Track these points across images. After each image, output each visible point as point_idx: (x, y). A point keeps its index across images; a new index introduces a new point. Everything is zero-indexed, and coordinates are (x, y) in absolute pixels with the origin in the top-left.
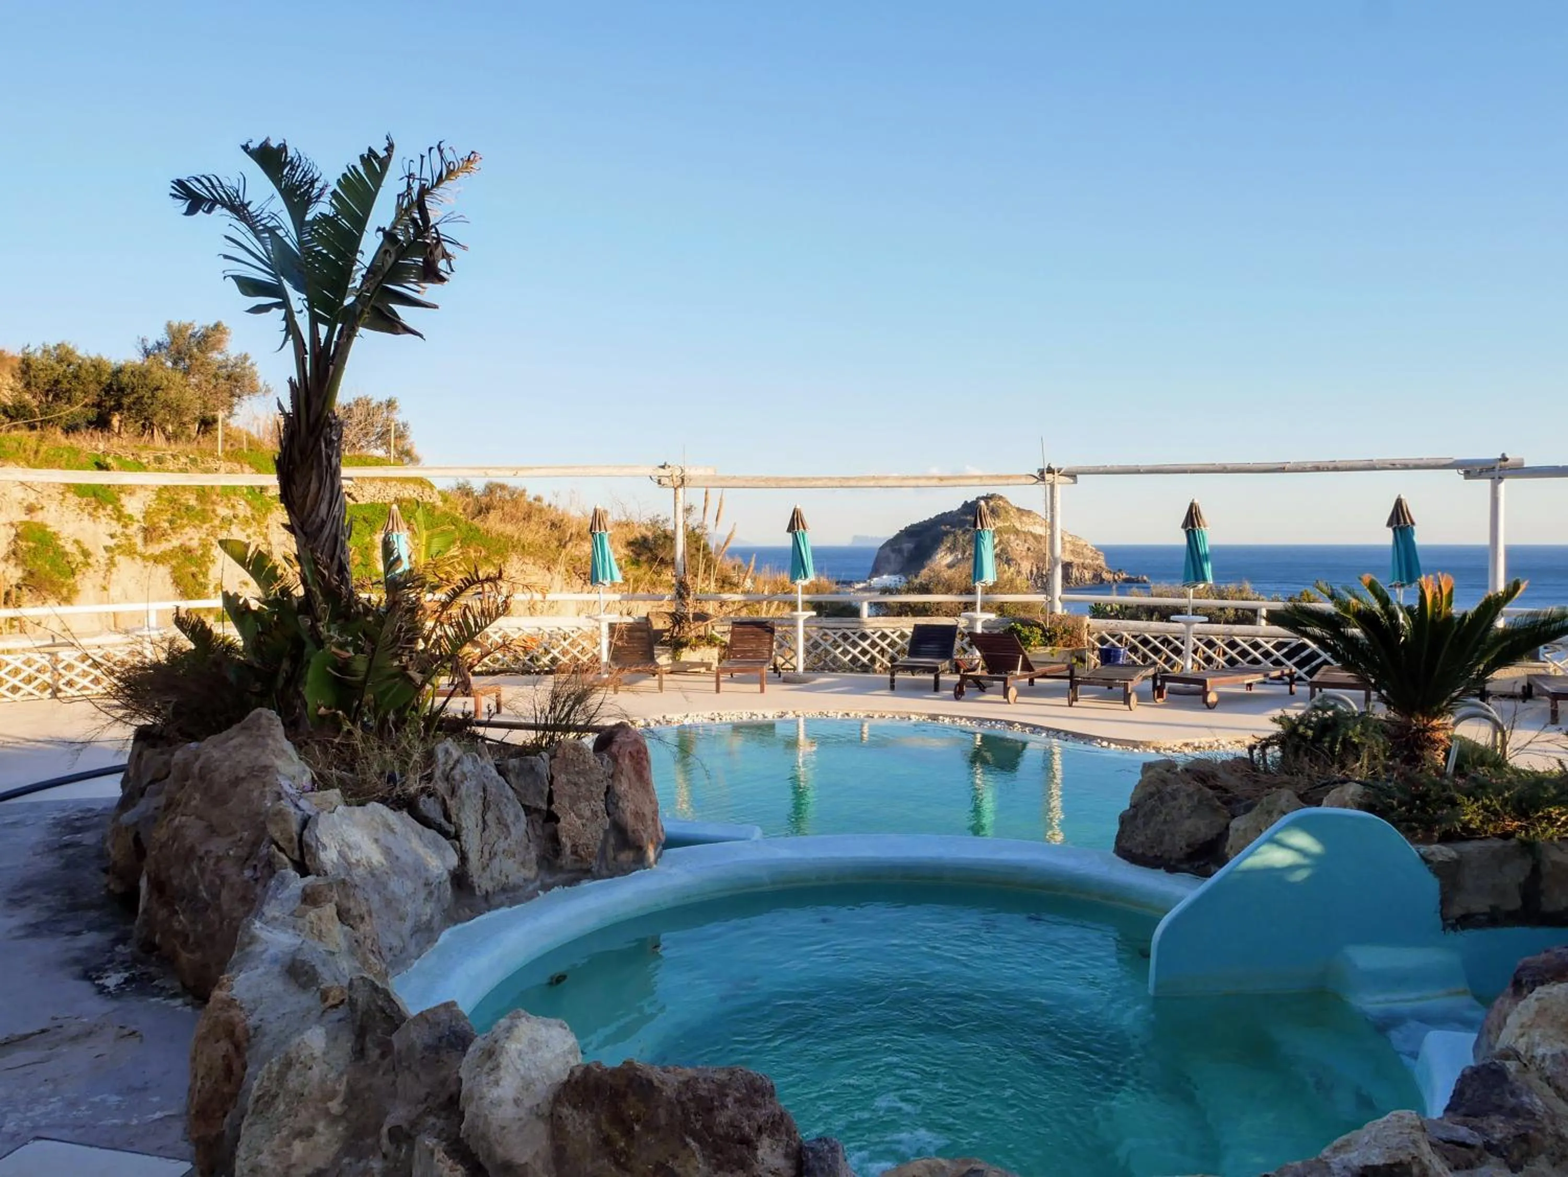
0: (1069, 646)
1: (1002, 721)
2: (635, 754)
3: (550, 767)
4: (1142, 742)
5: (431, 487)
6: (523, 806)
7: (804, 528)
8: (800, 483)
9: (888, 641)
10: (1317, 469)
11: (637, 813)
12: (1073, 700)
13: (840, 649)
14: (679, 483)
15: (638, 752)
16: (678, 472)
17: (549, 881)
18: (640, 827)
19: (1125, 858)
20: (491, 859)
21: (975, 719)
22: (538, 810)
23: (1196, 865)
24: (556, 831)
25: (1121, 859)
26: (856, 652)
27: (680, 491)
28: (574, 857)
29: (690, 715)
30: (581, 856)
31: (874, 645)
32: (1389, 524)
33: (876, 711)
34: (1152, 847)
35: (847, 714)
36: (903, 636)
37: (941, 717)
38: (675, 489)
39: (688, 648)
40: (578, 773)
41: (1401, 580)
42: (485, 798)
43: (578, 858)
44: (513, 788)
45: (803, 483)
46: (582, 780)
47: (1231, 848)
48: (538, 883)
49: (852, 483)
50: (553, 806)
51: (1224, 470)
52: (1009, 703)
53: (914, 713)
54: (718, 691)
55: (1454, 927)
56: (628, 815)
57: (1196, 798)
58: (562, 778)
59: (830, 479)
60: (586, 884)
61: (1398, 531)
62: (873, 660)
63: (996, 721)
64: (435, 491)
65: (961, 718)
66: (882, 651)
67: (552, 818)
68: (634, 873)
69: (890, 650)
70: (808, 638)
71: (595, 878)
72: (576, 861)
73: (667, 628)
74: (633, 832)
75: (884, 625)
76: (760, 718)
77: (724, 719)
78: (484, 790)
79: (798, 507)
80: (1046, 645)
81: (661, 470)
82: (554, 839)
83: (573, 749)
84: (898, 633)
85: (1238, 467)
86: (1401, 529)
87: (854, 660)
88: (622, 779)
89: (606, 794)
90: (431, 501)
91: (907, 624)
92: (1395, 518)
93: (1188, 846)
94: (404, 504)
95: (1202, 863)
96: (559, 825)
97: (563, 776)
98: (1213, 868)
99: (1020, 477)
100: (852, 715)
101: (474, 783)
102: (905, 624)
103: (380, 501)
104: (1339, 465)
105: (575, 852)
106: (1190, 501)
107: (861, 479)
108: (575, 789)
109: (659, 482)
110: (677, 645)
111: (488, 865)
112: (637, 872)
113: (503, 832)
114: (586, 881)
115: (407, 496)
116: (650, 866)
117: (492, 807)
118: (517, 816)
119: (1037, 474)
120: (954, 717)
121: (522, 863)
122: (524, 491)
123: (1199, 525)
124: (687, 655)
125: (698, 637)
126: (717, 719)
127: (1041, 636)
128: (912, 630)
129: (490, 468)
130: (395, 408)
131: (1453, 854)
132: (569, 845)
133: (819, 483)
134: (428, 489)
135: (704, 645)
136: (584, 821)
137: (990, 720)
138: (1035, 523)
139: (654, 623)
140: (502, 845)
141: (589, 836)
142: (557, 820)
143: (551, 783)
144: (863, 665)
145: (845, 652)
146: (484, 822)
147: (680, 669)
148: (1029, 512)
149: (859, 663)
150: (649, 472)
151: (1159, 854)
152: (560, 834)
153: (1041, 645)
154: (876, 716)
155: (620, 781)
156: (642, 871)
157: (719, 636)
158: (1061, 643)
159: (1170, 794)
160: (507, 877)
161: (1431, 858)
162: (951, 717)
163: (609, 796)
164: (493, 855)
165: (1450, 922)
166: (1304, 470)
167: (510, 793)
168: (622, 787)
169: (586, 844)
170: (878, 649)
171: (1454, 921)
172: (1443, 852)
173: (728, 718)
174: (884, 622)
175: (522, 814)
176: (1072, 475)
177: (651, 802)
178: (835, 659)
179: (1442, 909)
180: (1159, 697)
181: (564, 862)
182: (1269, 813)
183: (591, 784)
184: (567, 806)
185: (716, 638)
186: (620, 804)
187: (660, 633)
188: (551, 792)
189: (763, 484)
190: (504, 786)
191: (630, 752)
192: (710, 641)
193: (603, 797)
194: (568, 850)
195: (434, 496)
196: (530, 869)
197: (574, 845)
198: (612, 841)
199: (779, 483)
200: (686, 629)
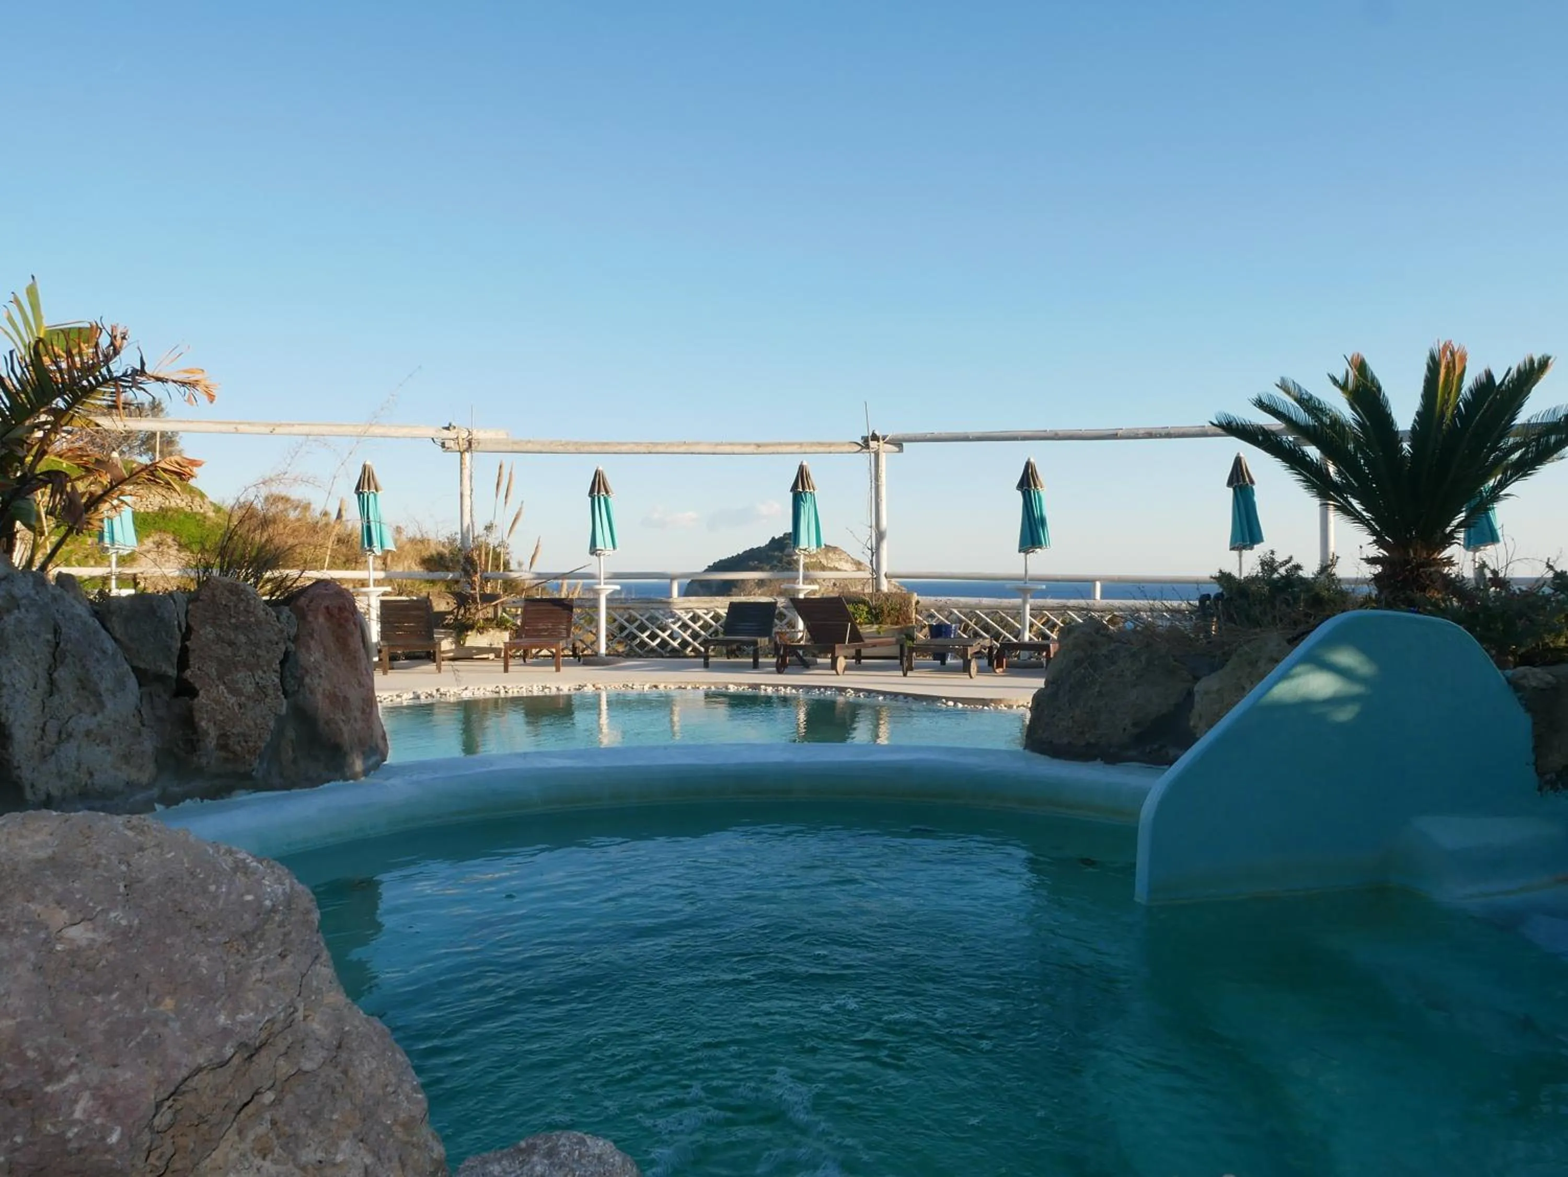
0: (897, 623)
1: (832, 687)
2: (336, 611)
3: (187, 612)
4: (992, 700)
5: (202, 496)
6: (135, 669)
7: (607, 492)
8: (604, 449)
9: (701, 622)
10: (1150, 435)
11: (335, 695)
12: (907, 670)
13: (648, 633)
14: (465, 447)
15: (341, 609)
16: (465, 435)
17: (176, 789)
18: (339, 716)
19: (1042, 752)
20: (60, 741)
21: (802, 687)
22: (161, 678)
23: (1148, 750)
24: (191, 710)
25: (1036, 755)
26: (665, 635)
27: (467, 456)
28: (223, 754)
29: (471, 688)
30: (234, 752)
31: (685, 626)
32: (1230, 483)
33: (688, 683)
34: (1082, 733)
35: (656, 687)
36: (716, 617)
37: (763, 687)
38: (462, 453)
39: (475, 631)
40: (236, 628)
41: (1244, 540)
42: (58, 644)
43: (231, 756)
44: (115, 640)
45: (607, 448)
46: (243, 639)
47: (1200, 717)
48: (156, 792)
49: (660, 449)
50: (188, 673)
51: (1056, 437)
52: (838, 674)
53: (732, 683)
54: (506, 670)
55: (1553, 785)
56: (319, 697)
57: (1143, 658)
58: (207, 632)
59: (637, 444)
60: (241, 796)
61: (1238, 489)
62: (684, 644)
63: (826, 688)
64: (206, 500)
65: (785, 686)
66: (695, 636)
67: (186, 690)
68: (326, 785)
69: (703, 633)
70: (611, 620)
71: (258, 789)
72: (226, 760)
73: (451, 609)
74: (327, 723)
75: (696, 605)
76: (554, 691)
77: (510, 691)
78: (56, 631)
79: (600, 468)
80: (872, 623)
81: (446, 432)
82: (188, 722)
83: (231, 591)
84: (712, 614)
85: (1070, 433)
86: (1241, 487)
87: (664, 644)
88: (312, 643)
89: (282, 663)
90: (202, 511)
91: (721, 605)
92: (1235, 477)
93: (1135, 725)
94: (170, 513)
95: (1156, 746)
96: (196, 700)
97: (209, 629)
98: (1172, 752)
99: (843, 444)
100: (661, 687)
101: (34, 616)
102: (718, 604)
103: (142, 510)
104: (1172, 432)
105: (223, 747)
106: (1026, 460)
107: (671, 444)
108: (229, 652)
109: (443, 445)
110: (461, 628)
111: (53, 752)
112: (332, 784)
113: (89, 704)
114: (243, 792)
115: (173, 504)
116: (355, 777)
117: (69, 660)
118: (120, 683)
119: (860, 442)
120: (778, 685)
121: (124, 756)
122: (309, 504)
123: (1035, 485)
124: (473, 640)
125: (487, 620)
126: (502, 691)
127: (867, 613)
128: (726, 611)
129: (240, 423)
130: (162, 410)
131: (1550, 678)
132: (213, 732)
133: (624, 448)
134: (198, 499)
135: (493, 628)
136: (243, 698)
137: (819, 687)
138: (840, 559)
139: (434, 604)
140: (86, 721)
141: (252, 724)
142: (192, 692)
143: (186, 637)
144: (674, 650)
145: (653, 637)
146: (52, 682)
147: (465, 655)
148: (835, 548)
149: (669, 648)
150: (431, 432)
151: (1092, 741)
152: (197, 715)
153: (866, 624)
154: (689, 687)
155: (308, 648)
156: (341, 783)
157: (511, 619)
158: (888, 620)
159: (1106, 657)
160: (91, 775)
161: (1524, 682)
162: (773, 686)
163: (287, 665)
164: (64, 736)
165: (1548, 777)
166: (1136, 437)
167: (110, 645)
168: (313, 656)
169: (244, 735)
170: (689, 631)
171: (1554, 776)
172: (1537, 676)
173: (515, 690)
174: (697, 602)
175: (132, 682)
176: (898, 443)
177: (360, 684)
178: (643, 644)
179: (1536, 760)
180: (998, 667)
181: (204, 761)
182: (1253, 664)
183: (258, 646)
184: (214, 673)
185: (508, 621)
186: (307, 680)
187: (442, 615)
188: (184, 651)
189: (560, 448)
190: (96, 632)
191: (327, 608)
192: (501, 624)
193: (278, 667)
194: (211, 741)
195: (205, 506)
196: (141, 768)
197: (223, 736)
198: (291, 734)
199: (579, 449)
200: (473, 611)
